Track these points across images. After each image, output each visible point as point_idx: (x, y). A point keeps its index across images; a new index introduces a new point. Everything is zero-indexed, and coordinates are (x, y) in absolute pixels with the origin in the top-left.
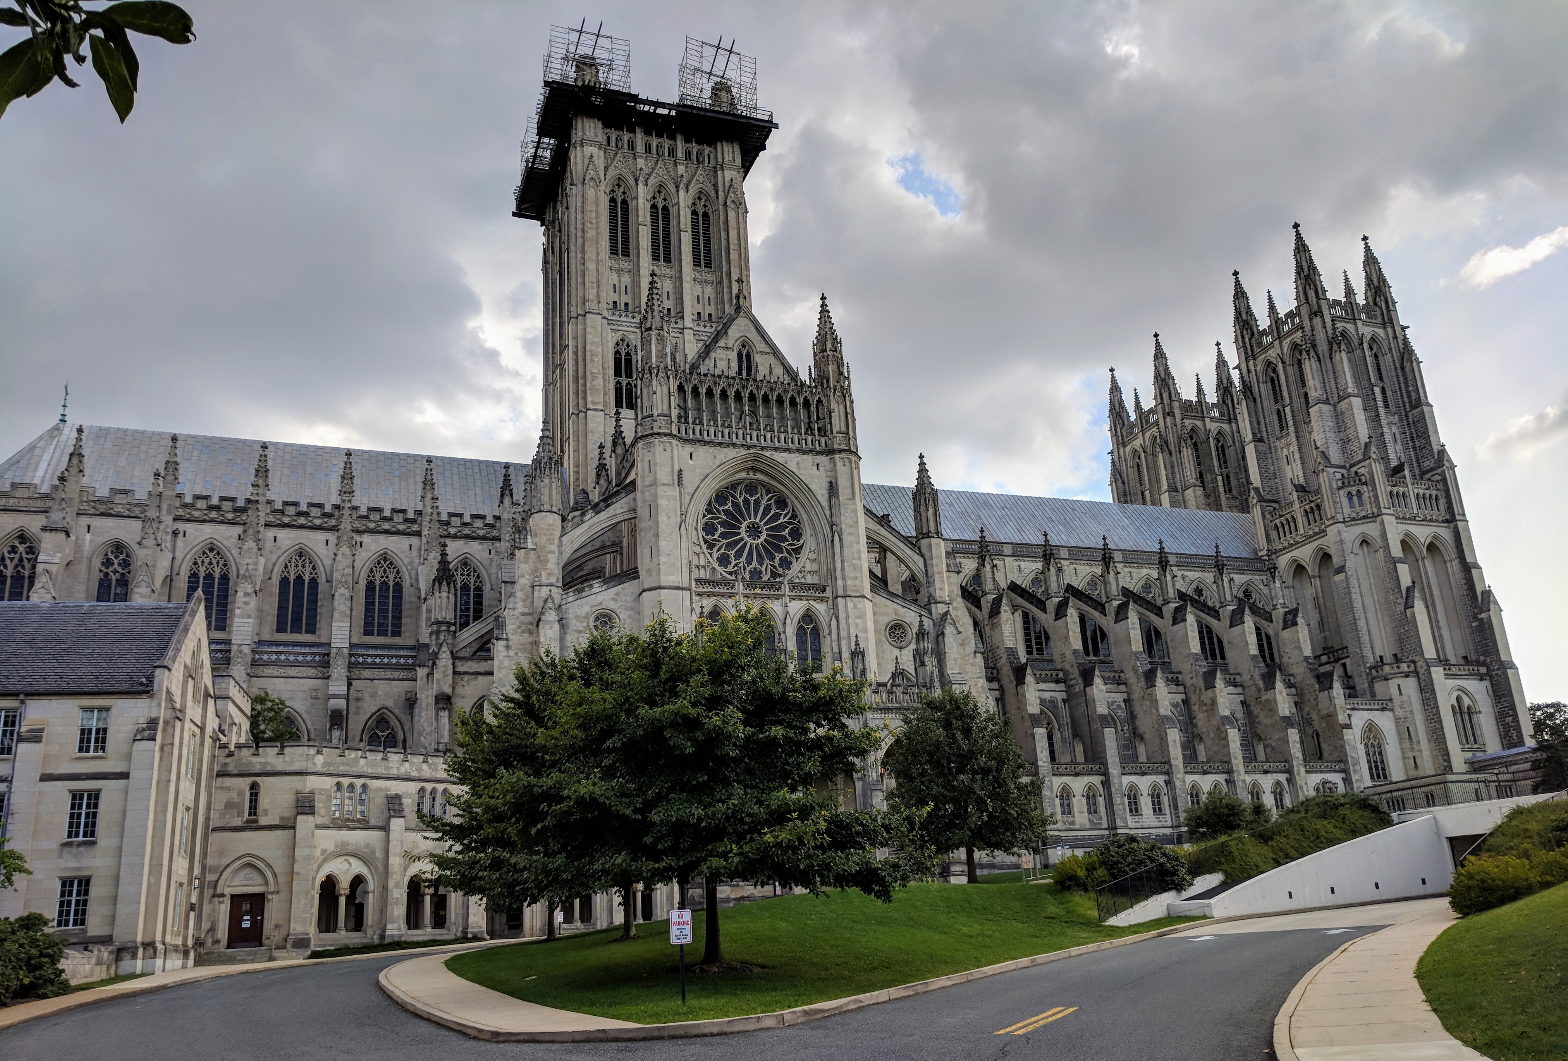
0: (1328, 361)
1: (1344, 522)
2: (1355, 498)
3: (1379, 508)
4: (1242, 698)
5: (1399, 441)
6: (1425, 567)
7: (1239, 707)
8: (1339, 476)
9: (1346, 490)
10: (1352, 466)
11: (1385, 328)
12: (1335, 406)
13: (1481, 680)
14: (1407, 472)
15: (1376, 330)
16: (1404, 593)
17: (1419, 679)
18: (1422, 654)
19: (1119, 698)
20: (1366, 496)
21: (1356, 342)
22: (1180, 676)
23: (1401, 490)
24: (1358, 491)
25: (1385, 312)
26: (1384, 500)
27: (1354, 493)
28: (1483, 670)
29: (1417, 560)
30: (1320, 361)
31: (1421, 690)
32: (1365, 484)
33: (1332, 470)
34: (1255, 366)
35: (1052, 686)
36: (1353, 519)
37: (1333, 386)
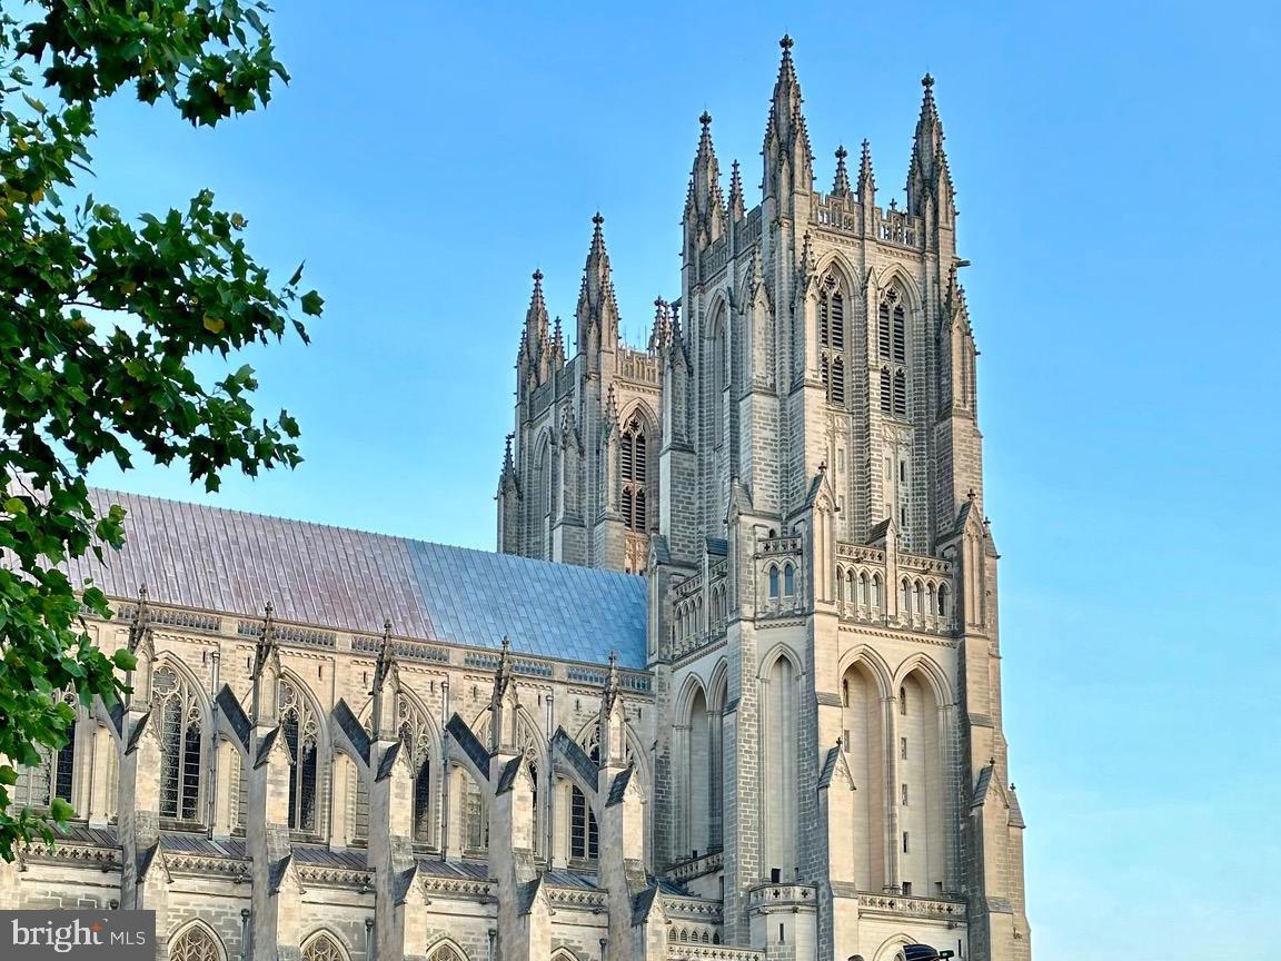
0: (787, 314)
1: (753, 621)
2: (782, 577)
3: (811, 602)
4: (494, 924)
5: (908, 477)
6: (890, 715)
7: (484, 941)
8: (762, 533)
9: (769, 562)
10: (789, 517)
11: (923, 261)
12: (783, 403)
13: (950, 927)
14: (890, 538)
15: (905, 262)
16: (822, 761)
17: (818, 917)
18: (827, 872)
19: (234, 907)
20: (797, 574)
21: (857, 282)
22: (372, 877)
23: (872, 570)
24: (788, 565)
25: (929, 228)
26: (822, 585)
27: (781, 567)
28: (959, 909)
29: (880, 701)
30: (773, 312)
31: (819, 937)
32: (800, 553)
33: (751, 521)
34: (701, 306)
35: (94, 875)
36: (770, 617)
37: (787, 365)
